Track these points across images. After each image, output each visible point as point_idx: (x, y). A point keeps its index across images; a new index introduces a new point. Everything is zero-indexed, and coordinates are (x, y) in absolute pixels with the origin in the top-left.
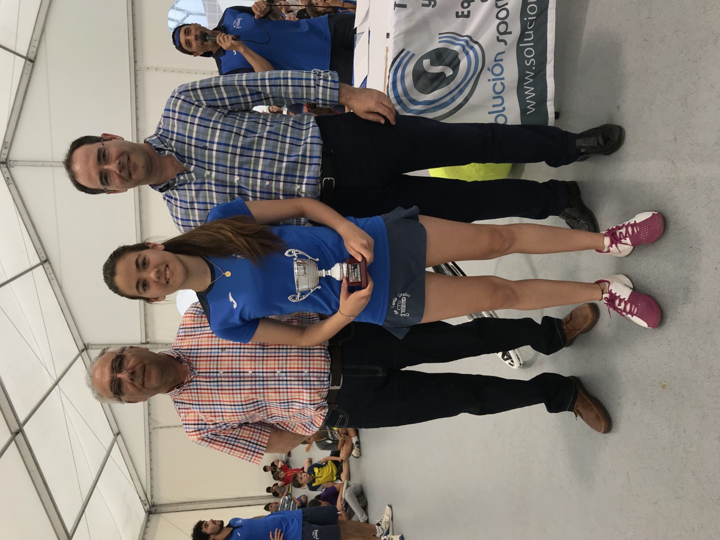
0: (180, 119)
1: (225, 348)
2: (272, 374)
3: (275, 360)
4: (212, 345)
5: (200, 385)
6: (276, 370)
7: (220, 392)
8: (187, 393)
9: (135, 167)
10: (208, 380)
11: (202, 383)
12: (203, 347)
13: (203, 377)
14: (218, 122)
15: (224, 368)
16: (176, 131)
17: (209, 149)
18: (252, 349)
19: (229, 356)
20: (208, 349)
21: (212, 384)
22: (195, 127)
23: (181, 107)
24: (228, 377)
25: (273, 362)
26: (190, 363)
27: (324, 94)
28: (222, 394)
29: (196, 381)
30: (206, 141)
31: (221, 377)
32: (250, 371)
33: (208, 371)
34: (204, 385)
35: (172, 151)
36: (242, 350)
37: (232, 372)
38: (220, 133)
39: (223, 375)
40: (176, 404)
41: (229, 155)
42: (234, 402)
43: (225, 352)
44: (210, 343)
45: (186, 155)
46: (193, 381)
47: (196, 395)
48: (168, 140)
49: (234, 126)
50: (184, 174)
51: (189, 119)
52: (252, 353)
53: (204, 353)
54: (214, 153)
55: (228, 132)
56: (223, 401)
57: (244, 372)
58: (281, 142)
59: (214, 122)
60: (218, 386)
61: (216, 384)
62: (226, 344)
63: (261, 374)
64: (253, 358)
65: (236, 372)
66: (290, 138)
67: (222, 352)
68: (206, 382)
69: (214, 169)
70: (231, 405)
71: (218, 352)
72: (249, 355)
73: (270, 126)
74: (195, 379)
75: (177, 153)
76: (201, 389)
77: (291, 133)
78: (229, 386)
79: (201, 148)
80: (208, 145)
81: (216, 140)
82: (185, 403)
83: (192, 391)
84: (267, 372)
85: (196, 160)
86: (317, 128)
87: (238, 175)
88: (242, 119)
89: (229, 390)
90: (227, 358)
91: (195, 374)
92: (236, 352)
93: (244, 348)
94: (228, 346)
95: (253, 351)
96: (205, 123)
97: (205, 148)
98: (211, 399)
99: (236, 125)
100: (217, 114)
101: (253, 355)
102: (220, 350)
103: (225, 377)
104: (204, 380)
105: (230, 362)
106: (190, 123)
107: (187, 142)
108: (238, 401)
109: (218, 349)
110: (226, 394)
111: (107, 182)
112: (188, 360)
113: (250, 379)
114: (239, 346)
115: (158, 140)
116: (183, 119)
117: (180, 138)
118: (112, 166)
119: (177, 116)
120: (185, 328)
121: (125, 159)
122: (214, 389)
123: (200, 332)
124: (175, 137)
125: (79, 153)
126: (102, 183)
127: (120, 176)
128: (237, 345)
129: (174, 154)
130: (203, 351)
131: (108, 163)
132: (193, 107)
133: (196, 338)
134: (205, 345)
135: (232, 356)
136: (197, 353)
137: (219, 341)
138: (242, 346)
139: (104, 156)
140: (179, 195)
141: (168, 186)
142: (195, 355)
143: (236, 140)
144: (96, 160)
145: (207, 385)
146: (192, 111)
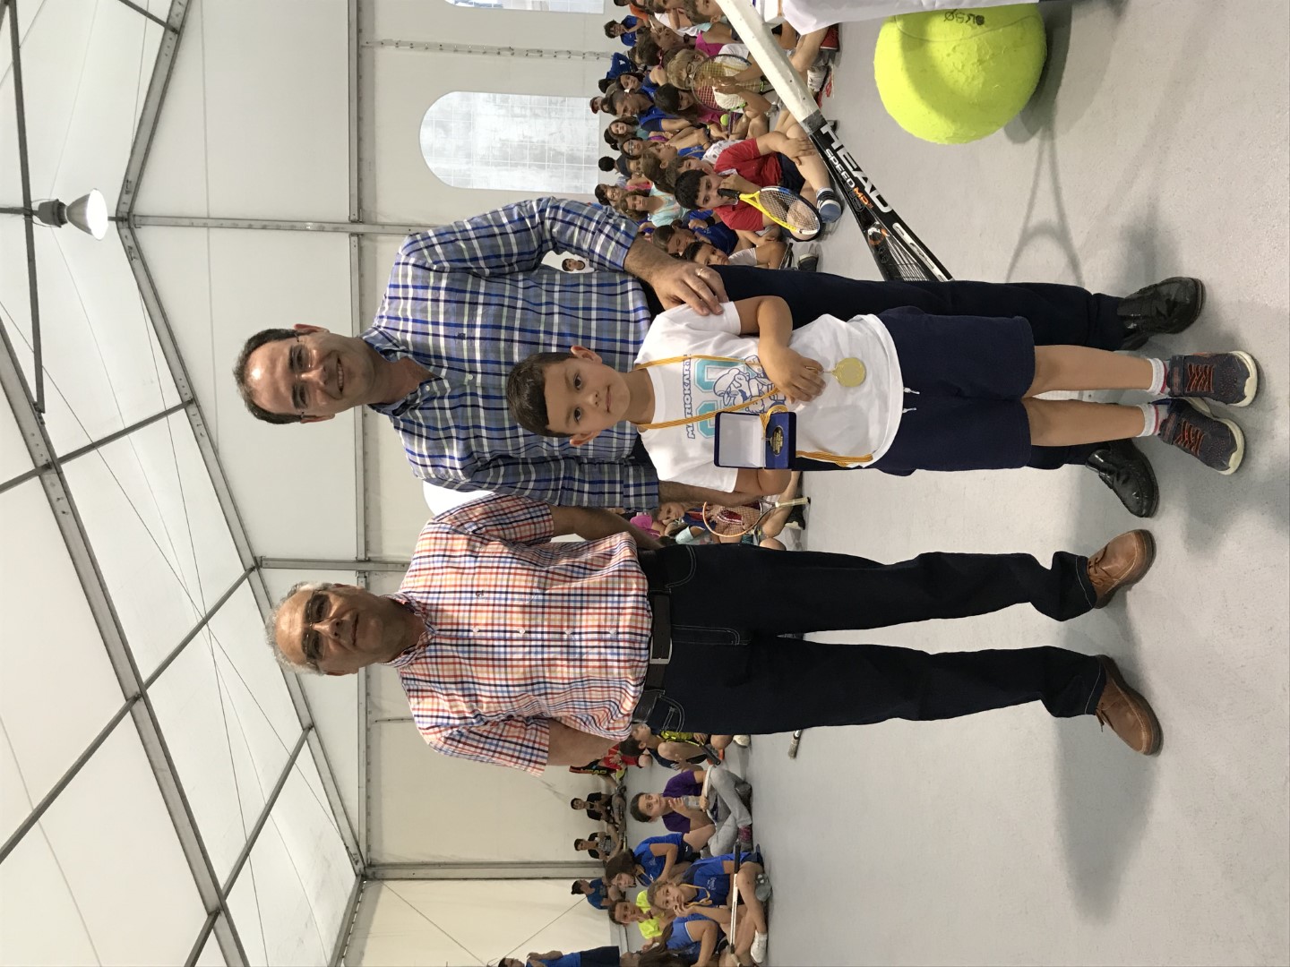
0: (415, 297)
1: (483, 592)
2: (557, 636)
3: (562, 613)
4: (461, 586)
5: (442, 650)
6: (565, 629)
7: (473, 662)
8: (421, 663)
9: (350, 374)
10: (454, 642)
11: (444, 647)
12: (448, 589)
13: (446, 637)
14: (479, 293)
15: (481, 624)
17: (468, 339)
18: (525, 593)
19: (488, 605)
20: (455, 592)
21: (460, 649)
22: (442, 305)
24: (487, 639)
25: (559, 617)
26: (426, 615)
28: (476, 665)
29: (435, 644)
30: (462, 326)
31: (475, 639)
32: (522, 630)
33: (455, 627)
34: (448, 651)
35: (407, 352)
36: (510, 596)
37: (492, 631)
38: (484, 309)
39: (479, 635)
40: (405, 681)
41: (502, 344)
42: (495, 679)
43: (483, 598)
44: (458, 583)
45: (432, 353)
46: (431, 644)
47: (434, 666)
48: (399, 334)
49: (504, 296)
50: (430, 382)
52: (525, 600)
53: (449, 598)
54: (477, 343)
55: (497, 307)
56: (478, 678)
57: (511, 632)
58: (583, 320)
59: (472, 292)
60: (469, 652)
61: (466, 649)
62: (484, 586)
63: (539, 636)
64: (527, 609)
65: (499, 631)
66: (598, 309)
67: (477, 599)
68: (451, 645)
69: (479, 370)
70: (490, 685)
71: (472, 598)
72: (521, 603)
73: (560, 292)
74: (433, 641)
75: (415, 354)
76: (442, 657)
77: (598, 301)
78: (487, 653)
79: (454, 337)
80: (465, 331)
81: (479, 321)
82: (419, 680)
83: (429, 660)
84: (549, 633)
85: (448, 359)
88: (514, 284)
90: (485, 608)
91: (433, 632)
92: (500, 599)
93: (513, 593)
94: (487, 589)
95: (528, 597)
96: (459, 297)
97: (461, 337)
98: (458, 673)
99: (508, 293)
101: (527, 603)
102: (474, 595)
103: (481, 639)
104: (448, 642)
105: (490, 615)
106: (433, 300)
107: (431, 332)
108: (501, 679)
109: (472, 592)
110: (482, 666)
111: (304, 402)
112: (424, 609)
113: (521, 643)
114: (504, 589)
115: (381, 337)
116: (420, 296)
117: (419, 327)
118: (313, 375)
119: (411, 293)
120: (420, 557)
121: (333, 362)
122: (464, 658)
123: (445, 564)
124: (410, 326)
125: (260, 355)
126: (296, 405)
127: (324, 391)
128: (501, 586)
129: (410, 356)
130: (447, 595)
131: (306, 370)
132: (432, 274)
133: (438, 574)
134: (450, 586)
135: (494, 605)
136: (438, 598)
137: (473, 579)
138: (510, 590)
139: (299, 358)
140: (424, 418)
141: (405, 406)
142: (435, 602)
143: (511, 318)
144: (287, 365)
145: (453, 651)
146: (432, 281)
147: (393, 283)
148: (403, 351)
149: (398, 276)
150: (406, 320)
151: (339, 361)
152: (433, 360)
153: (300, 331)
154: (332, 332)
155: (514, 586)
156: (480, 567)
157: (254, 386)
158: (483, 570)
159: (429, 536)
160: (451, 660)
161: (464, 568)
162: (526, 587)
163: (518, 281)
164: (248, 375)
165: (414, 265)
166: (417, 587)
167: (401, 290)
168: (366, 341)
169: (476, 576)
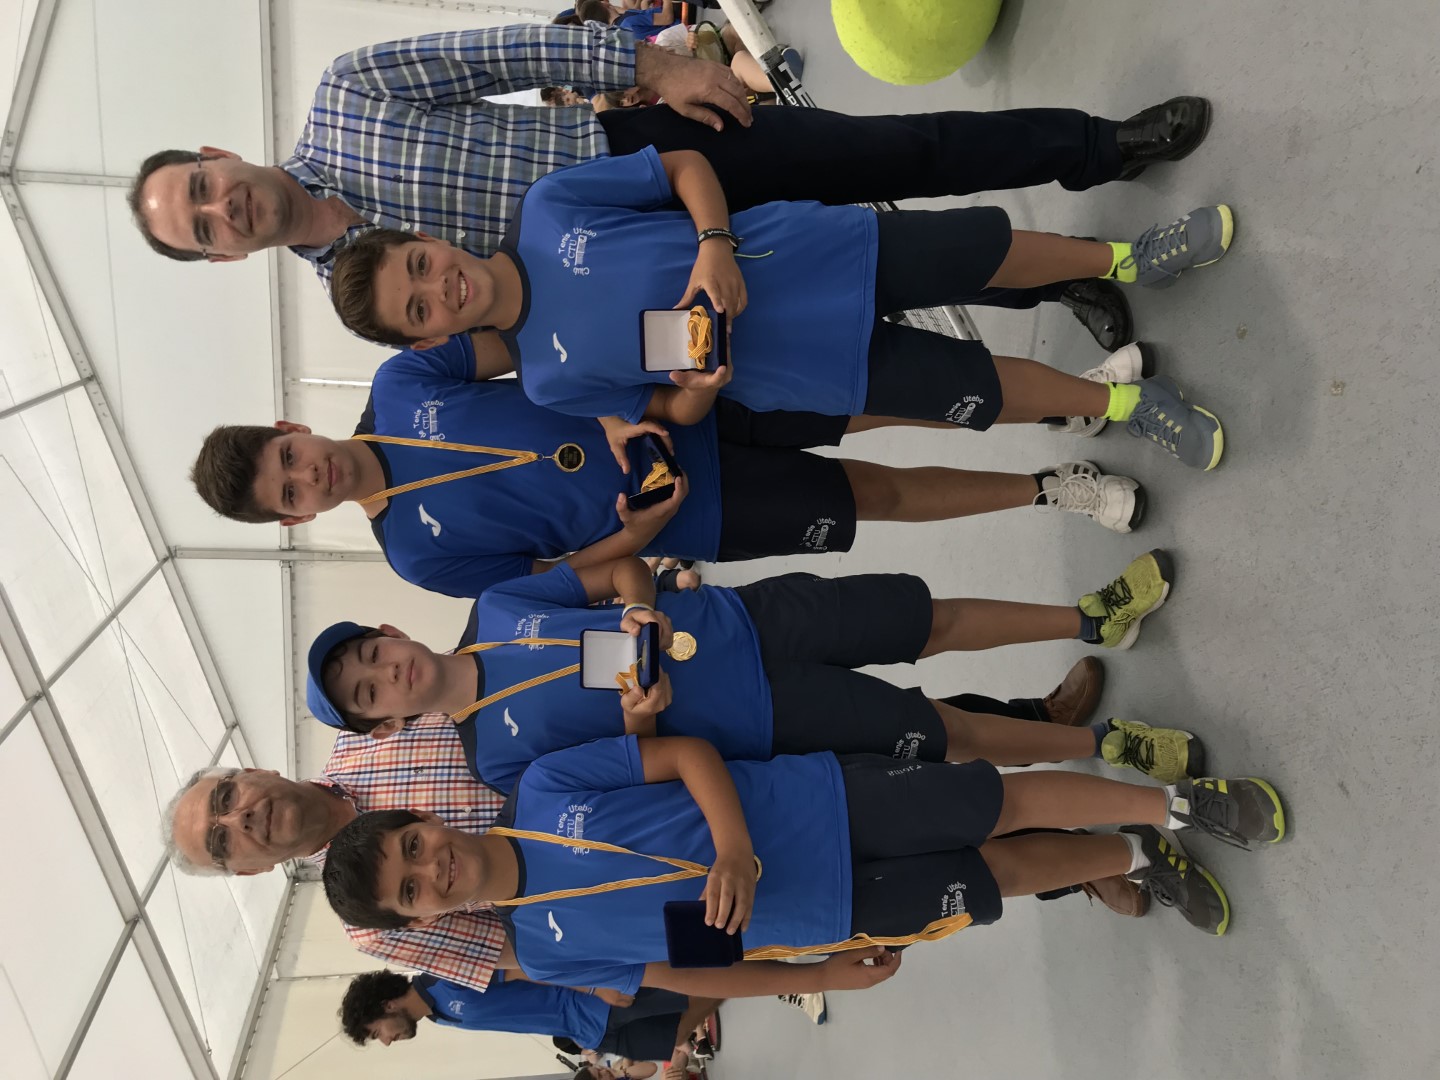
0: (347, 127)
1: (422, 768)
4: (396, 762)
9: (261, 212)
14: (418, 129)
16: (339, 150)
17: (405, 181)
19: (429, 782)
20: (389, 771)
22: (376, 140)
23: (347, 104)
27: (609, 74)
30: (398, 166)
32: (468, 808)
35: (336, 190)
36: (453, 771)
38: (424, 148)
41: (444, 190)
43: (422, 775)
44: (393, 759)
45: (364, 194)
48: (326, 168)
49: (447, 134)
50: (361, 226)
51: (363, 126)
53: (383, 778)
54: (416, 188)
55: (439, 147)
57: (456, 811)
58: (539, 163)
59: (411, 128)
64: (474, 785)
65: (441, 811)
66: (555, 153)
67: (416, 776)
69: (417, 218)
71: (409, 776)
72: (467, 778)
73: (513, 130)
75: (345, 193)
77: (556, 143)
79: (389, 179)
80: (402, 172)
81: (418, 162)
85: (382, 203)
86: (603, 137)
87: (463, 228)
88: (460, 119)
90: (424, 786)
92: (443, 774)
93: (457, 767)
96: (396, 132)
97: (397, 179)
99: (451, 132)
100: (413, 113)
102: (412, 773)
105: (431, 793)
106: (366, 133)
107: (363, 170)
109: (409, 769)
111: (208, 238)
112: (354, 793)
114: (447, 764)
115: (306, 169)
116: (352, 127)
117: (350, 163)
118: (218, 208)
119: (341, 121)
121: (242, 194)
124: (339, 161)
125: (156, 182)
126: (199, 241)
127: (232, 228)
128: (444, 760)
129: (340, 195)
130: (380, 775)
131: (208, 203)
132: (368, 103)
135: (435, 782)
136: (370, 779)
138: (454, 764)
139: (202, 187)
143: (455, 161)
144: (188, 194)
146: (368, 110)
147: (319, 106)
148: (331, 188)
149: (324, 98)
150: (334, 153)
151: (248, 195)
152: (365, 202)
153: (205, 155)
156: (419, 741)
157: (149, 215)
158: (422, 744)
163: (465, 116)
164: (143, 202)
165: (347, 90)
166: (344, 769)
167: (329, 116)
168: (287, 172)
169: (414, 751)
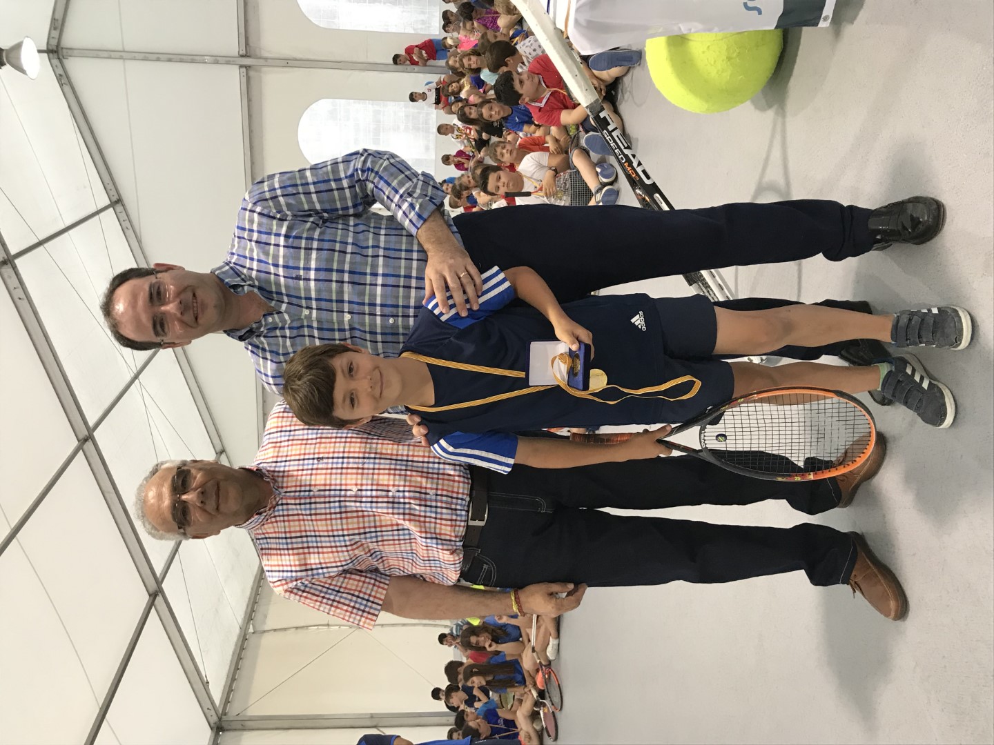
1: (322, 458)
2: (384, 493)
3: (389, 474)
4: (305, 454)
5: (288, 510)
6: (391, 488)
7: (314, 518)
8: (272, 523)
9: (204, 306)
10: (298, 501)
11: (290, 507)
12: (293, 458)
13: (290, 498)
15: (320, 485)
18: (359, 458)
19: (327, 469)
20: (299, 460)
21: (303, 507)
24: (325, 497)
25: (386, 477)
26: (274, 480)
28: (316, 520)
29: (282, 504)
31: (315, 497)
32: (355, 489)
33: (298, 489)
34: (293, 509)
36: (345, 460)
37: (330, 490)
39: (317, 493)
42: (333, 531)
43: (323, 463)
44: (303, 452)
46: (278, 505)
47: (282, 524)
48: (246, 270)
49: (335, 241)
50: (272, 314)
52: (359, 463)
53: (294, 465)
55: (329, 252)
56: (319, 531)
57: (346, 490)
59: (307, 238)
60: (310, 509)
61: (308, 506)
62: (324, 453)
63: (369, 493)
64: (360, 471)
65: (335, 490)
67: (318, 464)
68: (295, 504)
69: (314, 306)
70: (329, 536)
71: (313, 464)
72: (355, 466)
73: (385, 235)
74: (280, 502)
76: (289, 515)
78: (325, 508)
79: (292, 278)
82: (269, 538)
83: (278, 519)
88: (345, 228)
89: (326, 514)
90: (324, 471)
91: (280, 493)
92: (337, 463)
93: (348, 458)
94: (326, 455)
95: (361, 460)
96: (295, 243)
98: (303, 528)
99: (338, 239)
101: (360, 466)
102: (316, 461)
103: (320, 497)
104: (293, 501)
105: (328, 476)
107: (272, 272)
108: (337, 530)
109: (313, 459)
110: (321, 520)
111: (163, 330)
112: (273, 476)
113: (353, 499)
114: (341, 455)
115: (231, 272)
117: (263, 267)
118: (170, 308)
120: (270, 434)
121: (189, 295)
122: (306, 515)
123: (291, 438)
125: (124, 291)
126: (157, 334)
127: (182, 322)
128: (339, 452)
129: (256, 290)
130: (292, 463)
131: (163, 305)
132: (275, 222)
133: (284, 446)
134: (295, 455)
135: (332, 469)
136: (285, 466)
137: (315, 448)
138: (346, 455)
139: (159, 293)
140: (269, 344)
141: (251, 332)
142: (282, 469)
143: (342, 262)
144: (148, 299)
145: (297, 509)
146: (275, 228)
151: (194, 295)
153: (158, 269)
154: (186, 269)
155: (349, 452)
156: (321, 438)
157: (118, 318)
158: (323, 440)
159: (277, 415)
160: (296, 518)
161: (307, 439)
162: (359, 452)
163: (350, 226)
164: (114, 309)
165: (260, 214)
166: (267, 459)
167: (247, 232)
168: (217, 277)
169: (317, 445)
